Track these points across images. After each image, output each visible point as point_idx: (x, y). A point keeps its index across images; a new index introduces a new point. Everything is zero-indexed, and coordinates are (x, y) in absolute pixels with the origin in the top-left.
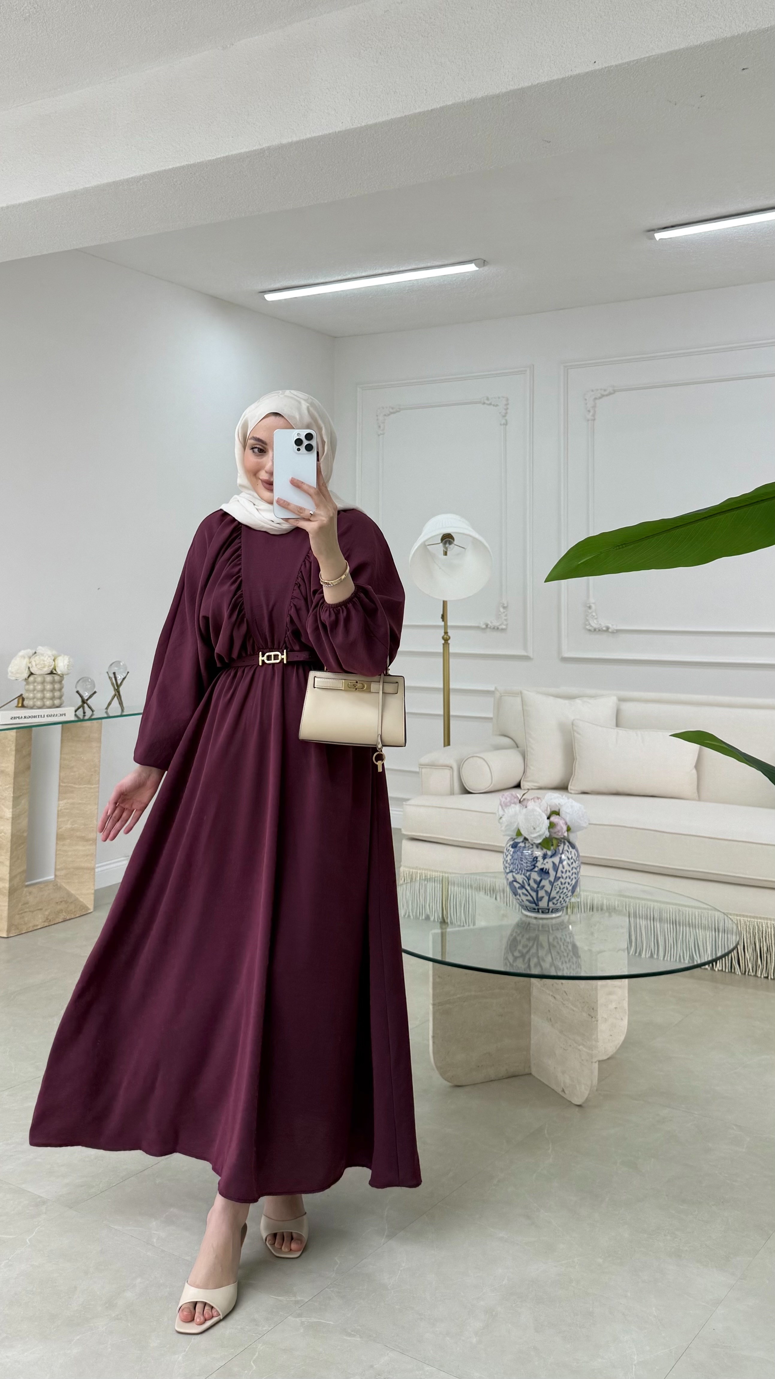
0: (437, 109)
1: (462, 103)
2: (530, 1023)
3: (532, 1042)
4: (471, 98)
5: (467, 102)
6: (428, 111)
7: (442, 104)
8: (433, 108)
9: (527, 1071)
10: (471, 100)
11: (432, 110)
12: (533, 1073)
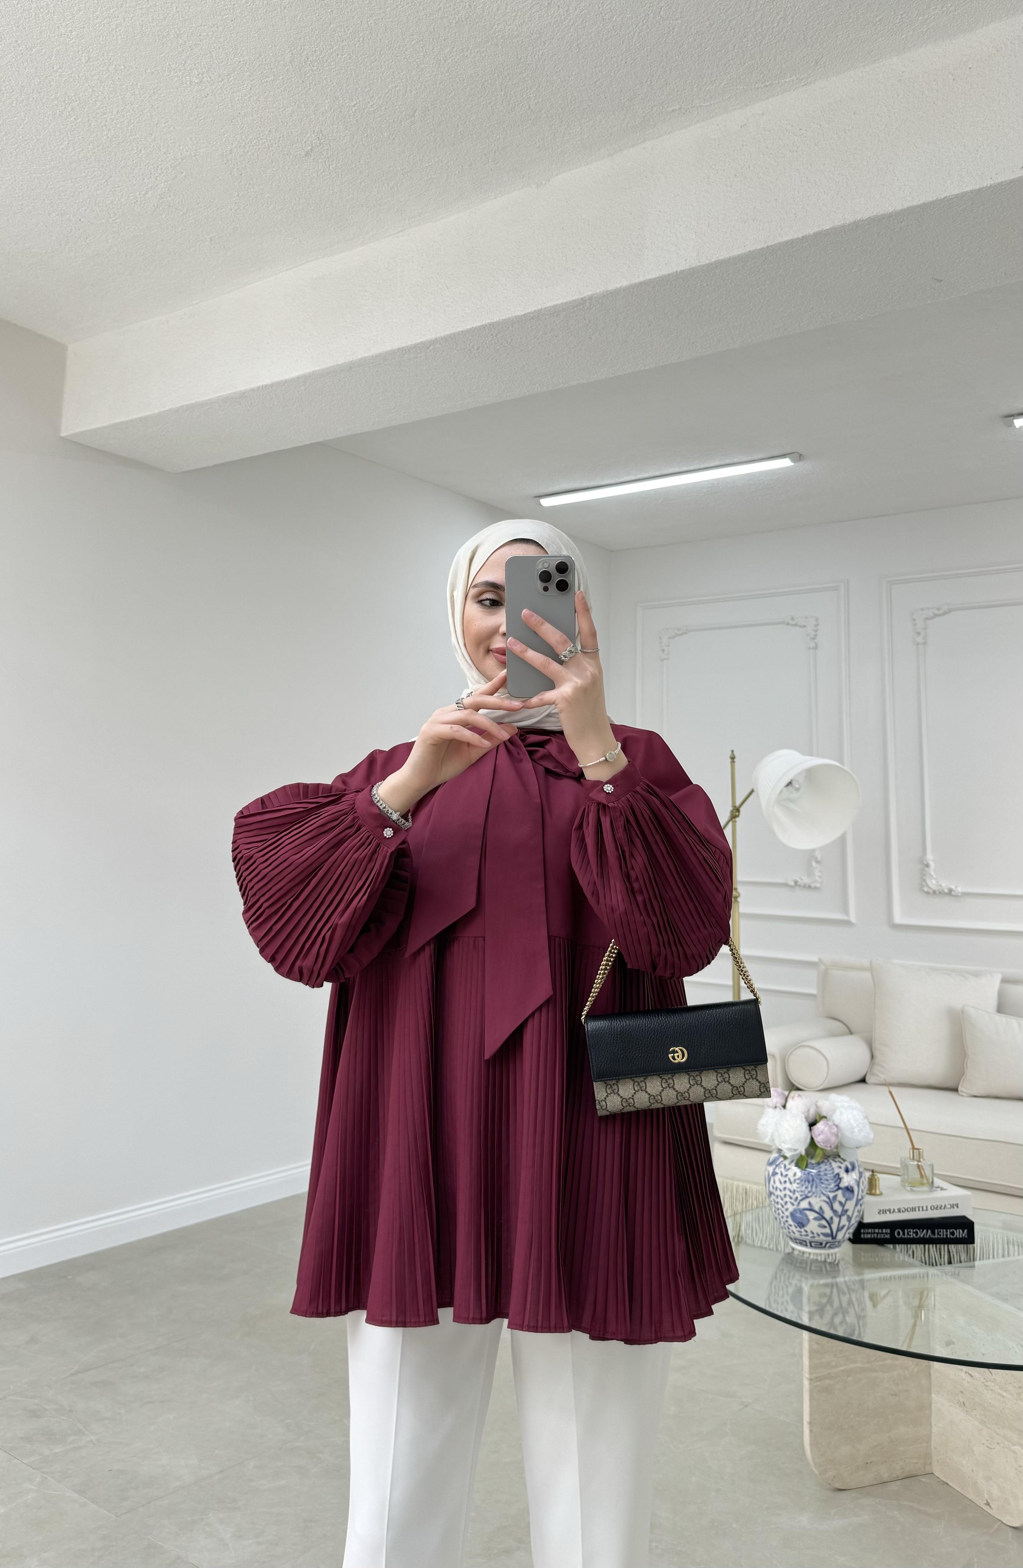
0: (810, 236)
1: (843, 226)
2: (931, 1405)
3: (933, 1431)
4: (854, 220)
5: (849, 225)
6: (798, 238)
7: (816, 230)
8: (804, 234)
9: (928, 1470)
10: (854, 222)
11: (803, 237)
12: (936, 1474)
